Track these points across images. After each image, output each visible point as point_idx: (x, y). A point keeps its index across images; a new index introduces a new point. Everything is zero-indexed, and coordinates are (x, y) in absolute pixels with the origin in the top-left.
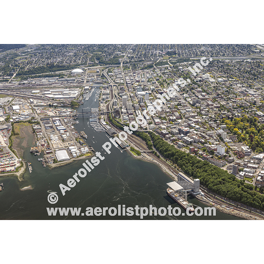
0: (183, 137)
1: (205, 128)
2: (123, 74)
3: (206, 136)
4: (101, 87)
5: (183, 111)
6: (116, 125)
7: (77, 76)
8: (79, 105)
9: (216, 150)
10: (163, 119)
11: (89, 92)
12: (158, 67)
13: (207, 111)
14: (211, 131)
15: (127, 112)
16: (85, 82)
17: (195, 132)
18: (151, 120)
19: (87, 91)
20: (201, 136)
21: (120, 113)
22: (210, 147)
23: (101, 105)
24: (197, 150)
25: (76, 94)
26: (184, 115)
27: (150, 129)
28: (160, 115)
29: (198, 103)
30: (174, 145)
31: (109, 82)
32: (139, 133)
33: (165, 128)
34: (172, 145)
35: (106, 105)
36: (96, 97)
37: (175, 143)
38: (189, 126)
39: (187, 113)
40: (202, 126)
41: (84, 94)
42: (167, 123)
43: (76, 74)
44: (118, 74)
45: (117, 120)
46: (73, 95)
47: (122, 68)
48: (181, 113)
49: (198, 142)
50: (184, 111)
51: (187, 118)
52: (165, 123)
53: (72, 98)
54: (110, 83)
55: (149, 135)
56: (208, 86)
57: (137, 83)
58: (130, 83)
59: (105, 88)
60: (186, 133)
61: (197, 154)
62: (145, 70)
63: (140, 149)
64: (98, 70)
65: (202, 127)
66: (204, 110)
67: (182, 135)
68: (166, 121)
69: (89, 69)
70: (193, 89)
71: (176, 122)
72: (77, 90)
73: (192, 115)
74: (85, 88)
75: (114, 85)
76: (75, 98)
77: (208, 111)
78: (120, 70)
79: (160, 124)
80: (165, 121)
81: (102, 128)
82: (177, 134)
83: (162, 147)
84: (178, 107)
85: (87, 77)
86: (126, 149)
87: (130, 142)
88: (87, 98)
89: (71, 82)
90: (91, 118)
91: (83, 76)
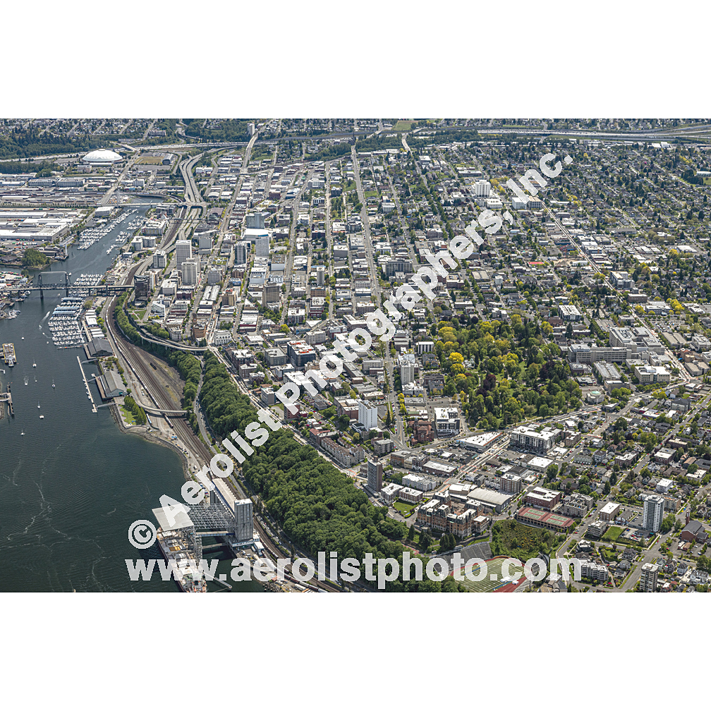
0: (287, 374)
1: (372, 348)
2: (245, 171)
3: (357, 373)
4: (151, 210)
5: (344, 294)
7: (93, 174)
9: (356, 415)
10: (268, 314)
11: (105, 223)
12: (363, 153)
16: (111, 191)
19: (101, 221)
22: (341, 407)
23: (117, 265)
25: (58, 230)
27: (215, 346)
28: (268, 302)
29: (402, 271)
30: (252, 396)
31: (186, 195)
32: (177, 357)
33: (258, 345)
34: (247, 394)
35: (134, 265)
36: (117, 240)
37: (257, 389)
38: (332, 340)
41: (87, 228)
42: (271, 329)
43: (93, 166)
44: (226, 172)
45: (133, 313)
47: (249, 152)
48: (334, 300)
49: (325, 388)
50: (347, 294)
51: (340, 315)
52: (268, 327)
54: (187, 199)
55: (202, 364)
57: (267, 202)
58: (244, 202)
59: (159, 214)
60: (303, 362)
61: (302, 424)
62: (317, 163)
63: (154, 403)
64: (170, 157)
67: (289, 367)
71: (300, 328)
72: (73, 216)
73: (360, 306)
74: (99, 210)
75: (194, 204)
76: (49, 239)
78: (240, 159)
79: (252, 330)
80: (270, 322)
81: (77, 337)
83: (214, 399)
84: (338, 280)
85: (127, 176)
86: (113, 403)
87: (138, 383)
88: (88, 243)
89: (69, 190)
90: (64, 303)
91: (111, 174)
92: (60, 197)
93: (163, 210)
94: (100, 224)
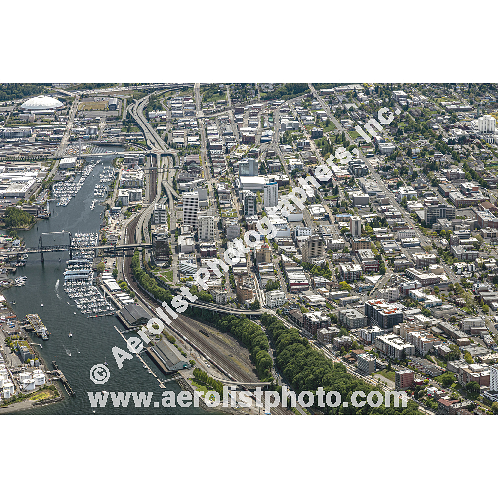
0: (379, 337)
1: (457, 304)
2: (200, 114)
3: (460, 333)
4: (118, 160)
5: (391, 245)
6: (155, 293)
7: (38, 123)
8: (32, 222)
9: (485, 381)
10: (317, 271)
11: (73, 176)
12: (324, 90)
13: (472, 246)
14: (476, 314)
15: (197, 247)
16: (65, 140)
17: (422, 318)
18: (276, 274)
19: (68, 174)
20: (441, 334)
21: (173, 251)
22: (465, 373)
23: (109, 222)
24: (421, 383)
25: (29, 185)
26: (393, 260)
27: (270, 308)
28: (310, 257)
29: (444, 217)
30: (345, 364)
31: (149, 143)
32: (229, 322)
34: (337, 361)
35: (128, 221)
36: (95, 194)
37: (348, 355)
38: (406, 298)
39: (403, 250)
40: (448, 298)
41: (57, 182)
42: (328, 287)
43: (36, 114)
44: (181, 115)
45: (158, 275)
46: (17, 187)
47: (197, 93)
48: (383, 252)
49: (430, 353)
50: (394, 245)
51: (400, 269)
52: (323, 285)
53: (13, 197)
54: (151, 146)
55: (263, 328)
56: (486, 158)
57: (246, 147)
58: (219, 148)
59: (130, 164)
60: (390, 323)
61: (422, 395)
62: (278, 102)
63: (227, 375)
64: (115, 101)
65: (449, 301)
66: (462, 241)
67: (377, 329)
68: (327, 281)
69: (82, 96)
70: (433, 167)
71: (360, 284)
72: (34, 169)
73: (420, 257)
74: (63, 161)
75: (162, 152)
76: (21, 196)
77: (477, 246)
78: (191, 101)
79: (307, 289)
80: (323, 280)
81: (103, 304)
82: (359, 324)
83: (302, 368)
84: (375, 229)
85: (75, 123)
86: (179, 377)
87: (196, 354)
88: (65, 199)
89: (18, 141)
90: (71, 267)
91: (58, 123)
92: (11, 149)
93: (133, 159)
94: (69, 177)
